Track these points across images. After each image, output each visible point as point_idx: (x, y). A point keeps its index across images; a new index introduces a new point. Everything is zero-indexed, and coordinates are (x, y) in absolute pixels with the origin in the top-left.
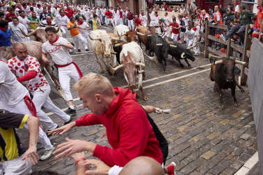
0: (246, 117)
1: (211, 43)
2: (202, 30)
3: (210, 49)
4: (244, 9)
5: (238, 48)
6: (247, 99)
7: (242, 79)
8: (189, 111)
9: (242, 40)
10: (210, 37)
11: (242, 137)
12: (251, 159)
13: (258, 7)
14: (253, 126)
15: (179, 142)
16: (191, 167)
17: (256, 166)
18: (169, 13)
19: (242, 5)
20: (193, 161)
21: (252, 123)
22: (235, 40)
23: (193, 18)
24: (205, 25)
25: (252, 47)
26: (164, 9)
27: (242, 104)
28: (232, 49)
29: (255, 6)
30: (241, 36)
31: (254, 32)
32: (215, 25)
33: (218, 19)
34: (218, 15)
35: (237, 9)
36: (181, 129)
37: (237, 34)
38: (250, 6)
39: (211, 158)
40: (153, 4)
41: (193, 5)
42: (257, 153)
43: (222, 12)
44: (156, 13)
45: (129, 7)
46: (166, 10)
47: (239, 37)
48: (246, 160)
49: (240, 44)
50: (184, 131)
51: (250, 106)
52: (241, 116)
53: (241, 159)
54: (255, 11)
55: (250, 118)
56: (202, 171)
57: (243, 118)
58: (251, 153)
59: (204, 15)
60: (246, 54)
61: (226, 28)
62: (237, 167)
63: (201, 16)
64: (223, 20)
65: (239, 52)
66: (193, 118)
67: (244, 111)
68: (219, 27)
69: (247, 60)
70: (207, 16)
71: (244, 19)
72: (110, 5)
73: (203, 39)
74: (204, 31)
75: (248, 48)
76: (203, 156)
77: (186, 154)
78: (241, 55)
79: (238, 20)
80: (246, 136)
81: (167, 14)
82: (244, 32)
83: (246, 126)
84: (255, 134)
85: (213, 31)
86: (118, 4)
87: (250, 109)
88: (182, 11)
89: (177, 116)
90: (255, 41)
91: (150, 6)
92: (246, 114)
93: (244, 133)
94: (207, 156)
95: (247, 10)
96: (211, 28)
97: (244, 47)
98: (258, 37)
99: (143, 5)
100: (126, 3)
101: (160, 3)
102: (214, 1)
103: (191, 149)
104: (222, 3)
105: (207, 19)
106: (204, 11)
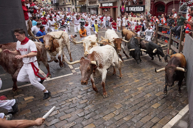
1: (159, 36)
2: (154, 28)
3: (159, 40)
4: (180, 16)
5: (175, 39)
8: (145, 78)
10: (159, 33)
12: (183, 110)
15: (138, 97)
16: (145, 113)
17: (186, 114)
18: (133, 18)
20: (146, 109)
23: (148, 21)
24: (155, 26)
25: (185, 39)
28: (172, 41)
29: (188, 14)
31: (187, 30)
32: (162, 25)
33: (164, 22)
34: (164, 20)
36: (140, 89)
38: (184, 15)
39: (158, 108)
40: (124, 13)
41: (149, 13)
42: (187, 106)
43: (166, 18)
44: (127, 17)
46: (132, 16)
48: (180, 110)
50: (141, 90)
53: (177, 109)
54: (187, 17)
56: (152, 116)
58: (184, 106)
59: (155, 19)
60: (181, 43)
61: (168, 27)
62: (174, 114)
65: (177, 42)
66: (147, 82)
68: (165, 27)
69: (182, 47)
70: (157, 20)
71: (180, 22)
72: (99, 13)
74: (155, 29)
75: (183, 40)
76: (153, 106)
77: (142, 105)
78: (178, 44)
79: (176, 23)
82: (180, 30)
85: (160, 29)
86: (104, 13)
89: (137, 81)
90: (187, 35)
91: (123, 14)
94: (155, 106)
96: (159, 27)
97: (180, 39)
99: (119, 13)
100: (108, 12)
101: (129, 12)
102: (162, 11)
103: (146, 102)
104: (167, 12)
105: (157, 22)
106: (155, 17)
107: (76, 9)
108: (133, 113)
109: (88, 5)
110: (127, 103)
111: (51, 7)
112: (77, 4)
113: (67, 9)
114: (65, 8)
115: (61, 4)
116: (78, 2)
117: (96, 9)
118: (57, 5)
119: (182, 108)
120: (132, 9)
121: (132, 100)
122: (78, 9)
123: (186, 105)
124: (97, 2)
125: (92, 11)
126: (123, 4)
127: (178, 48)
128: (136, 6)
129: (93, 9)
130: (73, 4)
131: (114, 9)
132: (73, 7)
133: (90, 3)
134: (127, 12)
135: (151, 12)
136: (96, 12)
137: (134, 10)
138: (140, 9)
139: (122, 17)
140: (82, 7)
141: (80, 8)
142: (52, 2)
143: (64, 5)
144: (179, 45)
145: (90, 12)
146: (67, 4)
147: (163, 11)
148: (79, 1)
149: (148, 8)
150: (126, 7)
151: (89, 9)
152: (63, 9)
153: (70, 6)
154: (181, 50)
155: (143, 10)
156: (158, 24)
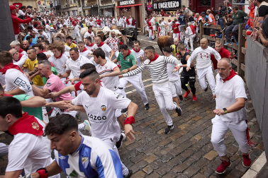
4: (237, 9)
8: (189, 109)
12: (257, 160)
13: (249, 8)
14: (256, 123)
15: (181, 141)
16: (195, 169)
17: (264, 169)
20: (196, 162)
21: (254, 120)
24: (199, 27)
26: (161, 15)
29: (246, 6)
32: (209, 25)
36: (182, 127)
38: (242, 8)
39: (214, 159)
40: (152, 12)
41: (187, 10)
42: (264, 154)
46: (163, 15)
50: (185, 129)
54: (247, 11)
55: (251, 115)
56: (206, 174)
58: (257, 154)
60: (241, 51)
61: (219, 28)
62: (243, 170)
63: (195, 19)
65: (234, 49)
66: (194, 115)
68: (212, 27)
69: (243, 56)
70: (200, 18)
74: (198, 32)
75: (243, 45)
76: (206, 156)
77: (189, 154)
78: (236, 51)
83: (249, 124)
84: (259, 132)
86: (123, 14)
87: (251, 105)
91: (149, 13)
94: (210, 156)
95: (240, 11)
96: (205, 29)
99: (144, 14)
100: (129, 12)
101: (158, 10)
102: (206, 4)
103: (194, 149)
104: (214, 6)
105: (200, 21)
106: (197, 14)
107: (84, 12)
108: (175, 170)
109: (101, 5)
110: (164, 152)
111: (50, 12)
112: (85, 5)
113: (71, 12)
114: (68, 12)
115: (63, 7)
116: (86, 2)
117: (112, 10)
118: (58, 8)
119: (255, 158)
120: (162, 6)
121: (171, 146)
122: (87, 12)
123: (262, 152)
124: (113, 0)
125: (106, 13)
127: (236, 58)
128: (167, 1)
129: (108, 10)
130: (80, 6)
131: (137, 8)
132: (80, 9)
133: (103, 2)
134: (155, 10)
136: (110, 14)
137: (166, 7)
138: (175, 4)
140: (92, 8)
141: (90, 10)
142: (51, 5)
143: (68, 7)
144: (238, 53)
145: (102, 14)
146: (71, 6)
147: (208, 3)
148: (88, 1)
149: (185, 1)
150: (153, 3)
151: (102, 10)
152: (66, 13)
153: (75, 9)
154: (242, 61)
155: (178, 6)
156: (202, 24)
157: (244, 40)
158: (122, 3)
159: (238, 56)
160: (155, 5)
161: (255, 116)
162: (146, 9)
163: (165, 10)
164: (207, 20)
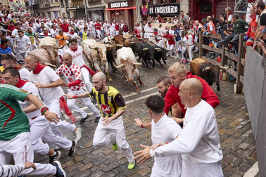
0: (244, 126)
2: (196, 40)
4: (237, 18)
5: (232, 56)
6: (244, 107)
7: (237, 87)
9: (237, 48)
10: (204, 46)
11: (240, 147)
12: (250, 170)
13: (251, 17)
14: (251, 135)
18: (163, 24)
19: (235, 14)
21: (250, 131)
22: (230, 48)
23: (187, 28)
24: (198, 35)
25: (247, 55)
26: (158, 21)
27: (239, 112)
28: (226, 58)
29: (248, 15)
30: (235, 45)
31: (248, 41)
32: (209, 34)
33: (211, 29)
35: (230, 18)
37: (230, 43)
38: (243, 16)
40: (147, 17)
41: (186, 16)
42: (256, 165)
43: (215, 22)
45: (124, 20)
46: (160, 21)
47: (233, 45)
48: (245, 171)
49: (234, 53)
51: (247, 114)
52: (238, 124)
53: (240, 170)
54: (248, 20)
55: (247, 127)
57: (240, 127)
58: (251, 164)
59: (198, 26)
60: (240, 62)
61: (219, 37)
63: (195, 26)
64: (216, 30)
65: (234, 61)
67: (241, 120)
68: (212, 36)
69: (242, 67)
70: (200, 26)
71: (238, 28)
72: (106, 18)
73: (197, 48)
74: (198, 41)
75: (243, 56)
78: (236, 63)
79: (232, 29)
80: (244, 146)
81: (161, 26)
82: (238, 40)
83: (244, 135)
84: (254, 143)
85: (206, 41)
86: (114, 18)
87: (247, 118)
88: (176, 22)
90: (249, 49)
91: (144, 18)
92: (243, 123)
93: (242, 142)
95: (240, 20)
96: (205, 38)
97: (238, 55)
98: (252, 46)
99: (138, 18)
100: (121, 17)
101: (154, 15)
102: (207, 11)
104: (215, 13)
105: (200, 29)
106: (197, 21)
107: (68, 13)
109: (88, 6)
111: (26, 11)
112: (70, 5)
113: (52, 14)
114: (49, 13)
115: (42, 6)
116: (70, 2)
117: (102, 12)
118: (36, 7)
119: (249, 168)
120: (159, 10)
122: (72, 14)
123: (255, 162)
124: (103, 2)
125: (95, 17)
126: (144, 3)
127: (235, 70)
128: (165, 6)
129: (96, 12)
130: (63, 6)
131: (131, 12)
132: (63, 10)
133: (90, 3)
134: (152, 15)
135: (189, 14)
136: (100, 17)
137: (163, 12)
138: (174, 9)
139: (143, 25)
140: (77, 9)
141: (75, 12)
142: (27, 4)
143: (48, 7)
144: (238, 65)
145: (91, 17)
146: (52, 5)
147: (209, 12)
148: (73, 1)
149: (185, 7)
150: (149, 7)
151: (90, 13)
152: (46, 14)
153: (57, 9)
154: (241, 73)
155: (176, 11)
156: (202, 32)
157: (244, 51)
158: (113, 5)
159: (238, 68)
160: (151, 9)
161: (251, 128)
162: (141, 13)
163: (162, 15)
164: (207, 28)
